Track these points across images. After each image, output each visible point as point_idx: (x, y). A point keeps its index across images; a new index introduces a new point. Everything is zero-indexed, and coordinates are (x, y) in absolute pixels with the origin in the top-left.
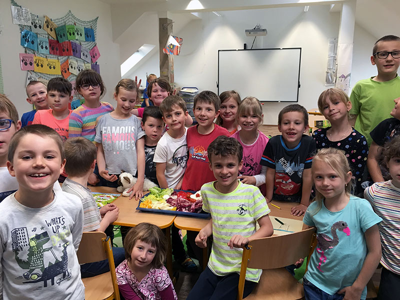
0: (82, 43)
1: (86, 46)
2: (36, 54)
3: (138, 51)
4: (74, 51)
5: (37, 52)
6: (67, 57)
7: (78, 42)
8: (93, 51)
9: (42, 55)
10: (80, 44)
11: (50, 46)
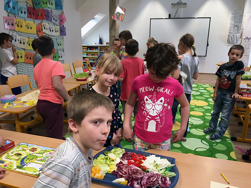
0: (53, 10)
1: (56, 13)
2: (17, 17)
3: (93, 19)
4: (46, 16)
5: (17, 16)
6: (41, 20)
7: (49, 10)
8: (61, 17)
9: (21, 18)
10: (52, 11)
11: (28, 11)
